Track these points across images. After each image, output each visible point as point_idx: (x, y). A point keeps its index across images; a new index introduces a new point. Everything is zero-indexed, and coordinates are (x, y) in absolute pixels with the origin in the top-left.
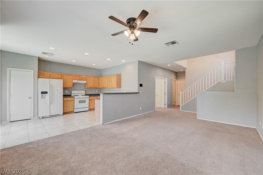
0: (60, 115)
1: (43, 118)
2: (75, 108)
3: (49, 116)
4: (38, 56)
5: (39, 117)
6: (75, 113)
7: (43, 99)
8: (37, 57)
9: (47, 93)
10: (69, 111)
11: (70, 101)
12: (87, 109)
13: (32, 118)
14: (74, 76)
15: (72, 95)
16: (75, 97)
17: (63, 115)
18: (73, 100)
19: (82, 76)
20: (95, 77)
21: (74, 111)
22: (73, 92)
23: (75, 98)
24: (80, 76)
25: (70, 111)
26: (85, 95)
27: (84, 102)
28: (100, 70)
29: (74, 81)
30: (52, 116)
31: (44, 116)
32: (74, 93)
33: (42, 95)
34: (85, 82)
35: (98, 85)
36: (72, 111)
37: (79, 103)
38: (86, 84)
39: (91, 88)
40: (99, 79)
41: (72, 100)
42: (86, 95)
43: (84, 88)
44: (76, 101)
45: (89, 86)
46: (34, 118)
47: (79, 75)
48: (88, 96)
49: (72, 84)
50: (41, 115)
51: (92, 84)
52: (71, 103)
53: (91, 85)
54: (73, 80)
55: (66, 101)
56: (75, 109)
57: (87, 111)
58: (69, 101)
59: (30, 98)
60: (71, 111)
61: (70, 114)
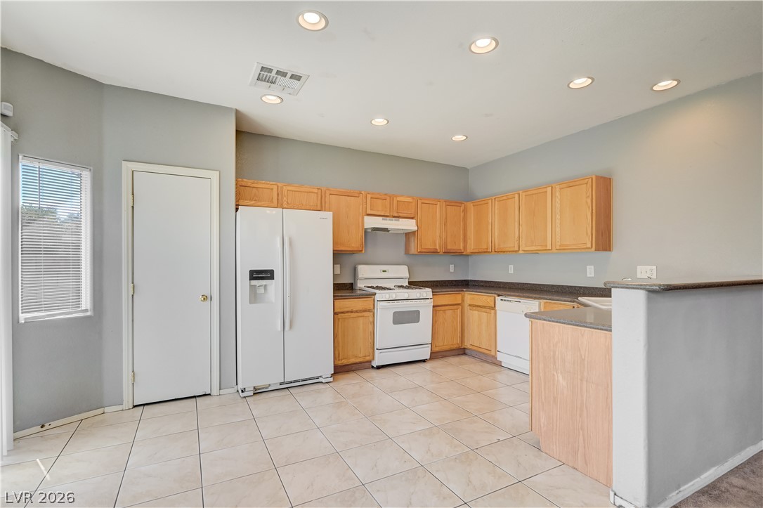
0: (320, 380)
1: (257, 392)
2: (377, 346)
3: (281, 384)
4: (234, 107)
5: (240, 386)
6: (379, 368)
7: (254, 303)
8: (229, 109)
9: (272, 278)
10: (353, 360)
11: (357, 312)
12: (425, 353)
13: (215, 391)
14: (369, 196)
15: (360, 285)
16: (380, 295)
17: (331, 379)
18: (369, 311)
19: (399, 199)
20: (449, 203)
21: (373, 359)
22: (364, 271)
23: (377, 297)
24: (392, 197)
25: (358, 361)
26: (410, 283)
27: (413, 317)
28: (464, 171)
29: (370, 222)
30: (291, 382)
31: (261, 383)
32: (367, 274)
33: (251, 286)
34: (410, 225)
35: (462, 237)
36: (368, 358)
37: (395, 323)
38: (414, 233)
39: (435, 252)
40: (464, 211)
41: (365, 311)
42: (413, 284)
43: (403, 252)
44: (384, 315)
45: (428, 245)
46: (222, 392)
47: (386, 194)
48: (427, 292)
49: (361, 233)
50: (248, 380)
51: (438, 234)
52: (361, 321)
53: (432, 239)
54: (366, 218)
55: (343, 313)
56: (376, 352)
57: (424, 361)
58: (352, 312)
59: (205, 298)
60: (361, 360)
61: (360, 373)
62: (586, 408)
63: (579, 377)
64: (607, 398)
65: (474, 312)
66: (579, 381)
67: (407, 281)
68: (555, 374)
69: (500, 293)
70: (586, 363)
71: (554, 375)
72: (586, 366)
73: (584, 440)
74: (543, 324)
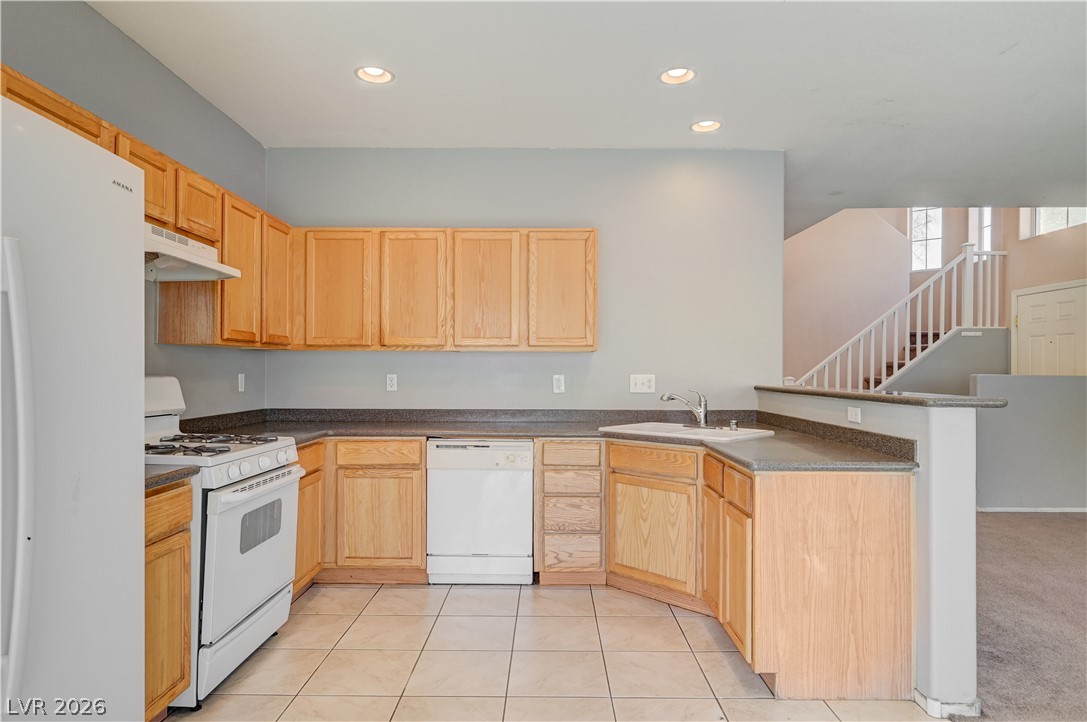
11: (157, 539)
14: (125, 144)
18: (185, 527)
19: (190, 179)
20: (272, 221)
23: (207, 479)
35: (288, 309)
41: (174, 531)
45: (240, 319)
51: (256, 298)
62: (861, 596)
63: (849, 551)
64: (893, 570)
65: (360, 480)
66: (849, 558)
67: (176, 420)
68: (807, 557)
69: (431, 432)
70: (860, 526)
71: (804, 560)
72: (860, 531)
73: (857, 648)
74: (784, 476)
